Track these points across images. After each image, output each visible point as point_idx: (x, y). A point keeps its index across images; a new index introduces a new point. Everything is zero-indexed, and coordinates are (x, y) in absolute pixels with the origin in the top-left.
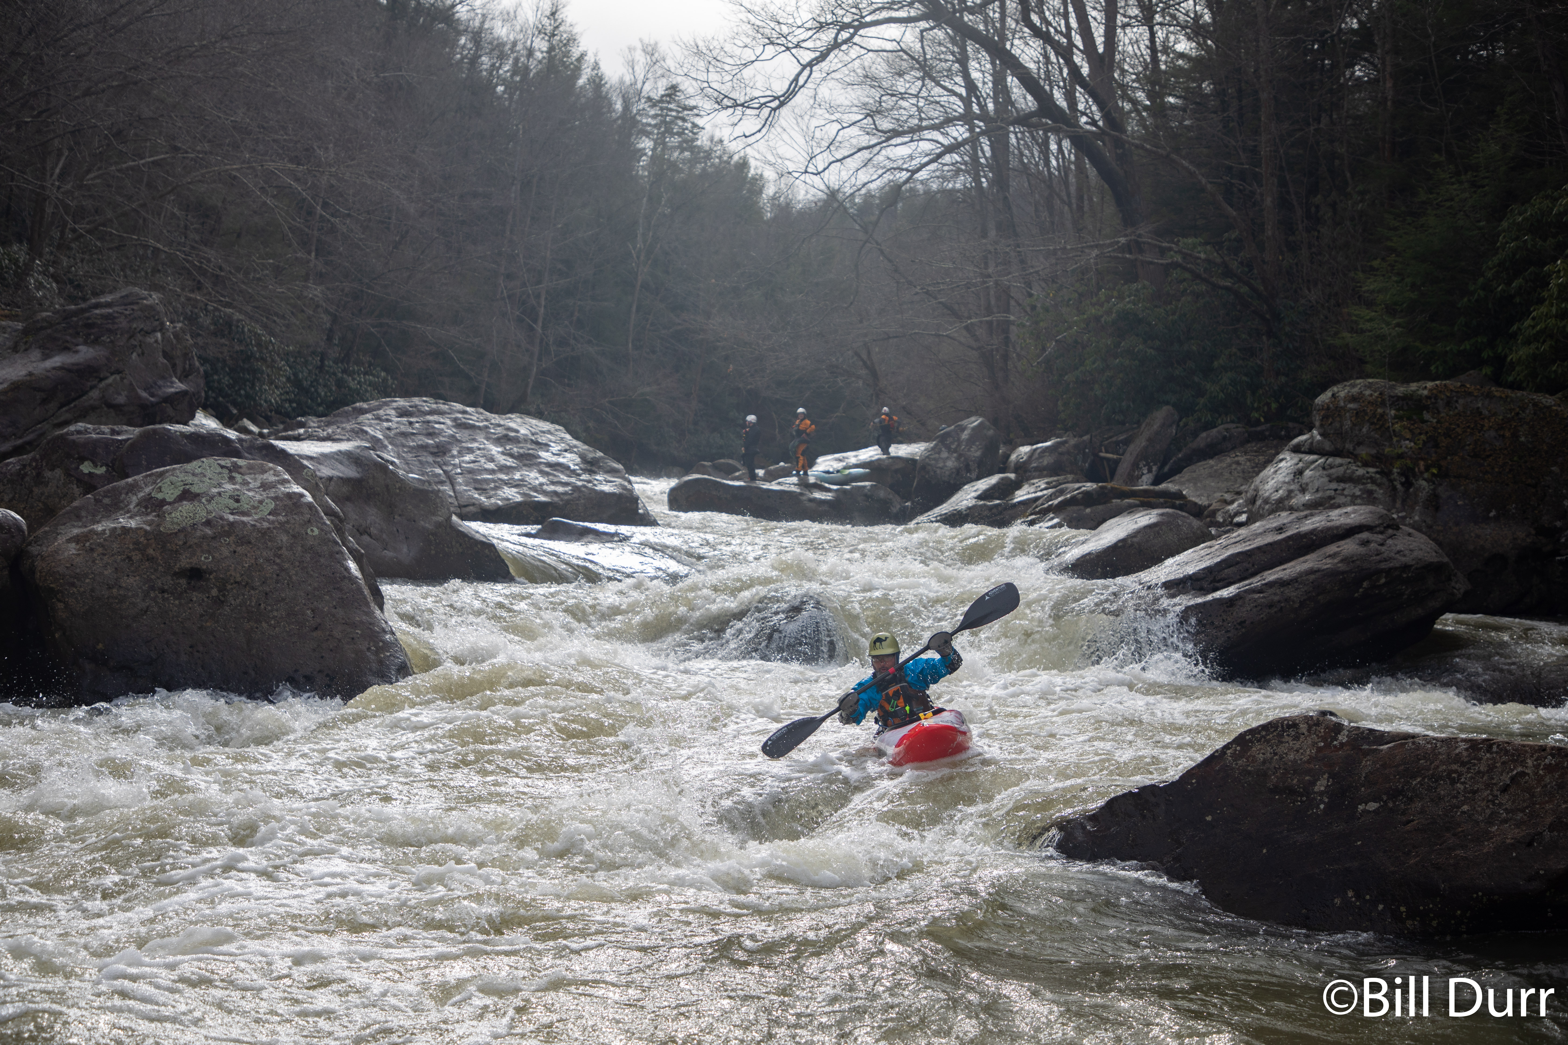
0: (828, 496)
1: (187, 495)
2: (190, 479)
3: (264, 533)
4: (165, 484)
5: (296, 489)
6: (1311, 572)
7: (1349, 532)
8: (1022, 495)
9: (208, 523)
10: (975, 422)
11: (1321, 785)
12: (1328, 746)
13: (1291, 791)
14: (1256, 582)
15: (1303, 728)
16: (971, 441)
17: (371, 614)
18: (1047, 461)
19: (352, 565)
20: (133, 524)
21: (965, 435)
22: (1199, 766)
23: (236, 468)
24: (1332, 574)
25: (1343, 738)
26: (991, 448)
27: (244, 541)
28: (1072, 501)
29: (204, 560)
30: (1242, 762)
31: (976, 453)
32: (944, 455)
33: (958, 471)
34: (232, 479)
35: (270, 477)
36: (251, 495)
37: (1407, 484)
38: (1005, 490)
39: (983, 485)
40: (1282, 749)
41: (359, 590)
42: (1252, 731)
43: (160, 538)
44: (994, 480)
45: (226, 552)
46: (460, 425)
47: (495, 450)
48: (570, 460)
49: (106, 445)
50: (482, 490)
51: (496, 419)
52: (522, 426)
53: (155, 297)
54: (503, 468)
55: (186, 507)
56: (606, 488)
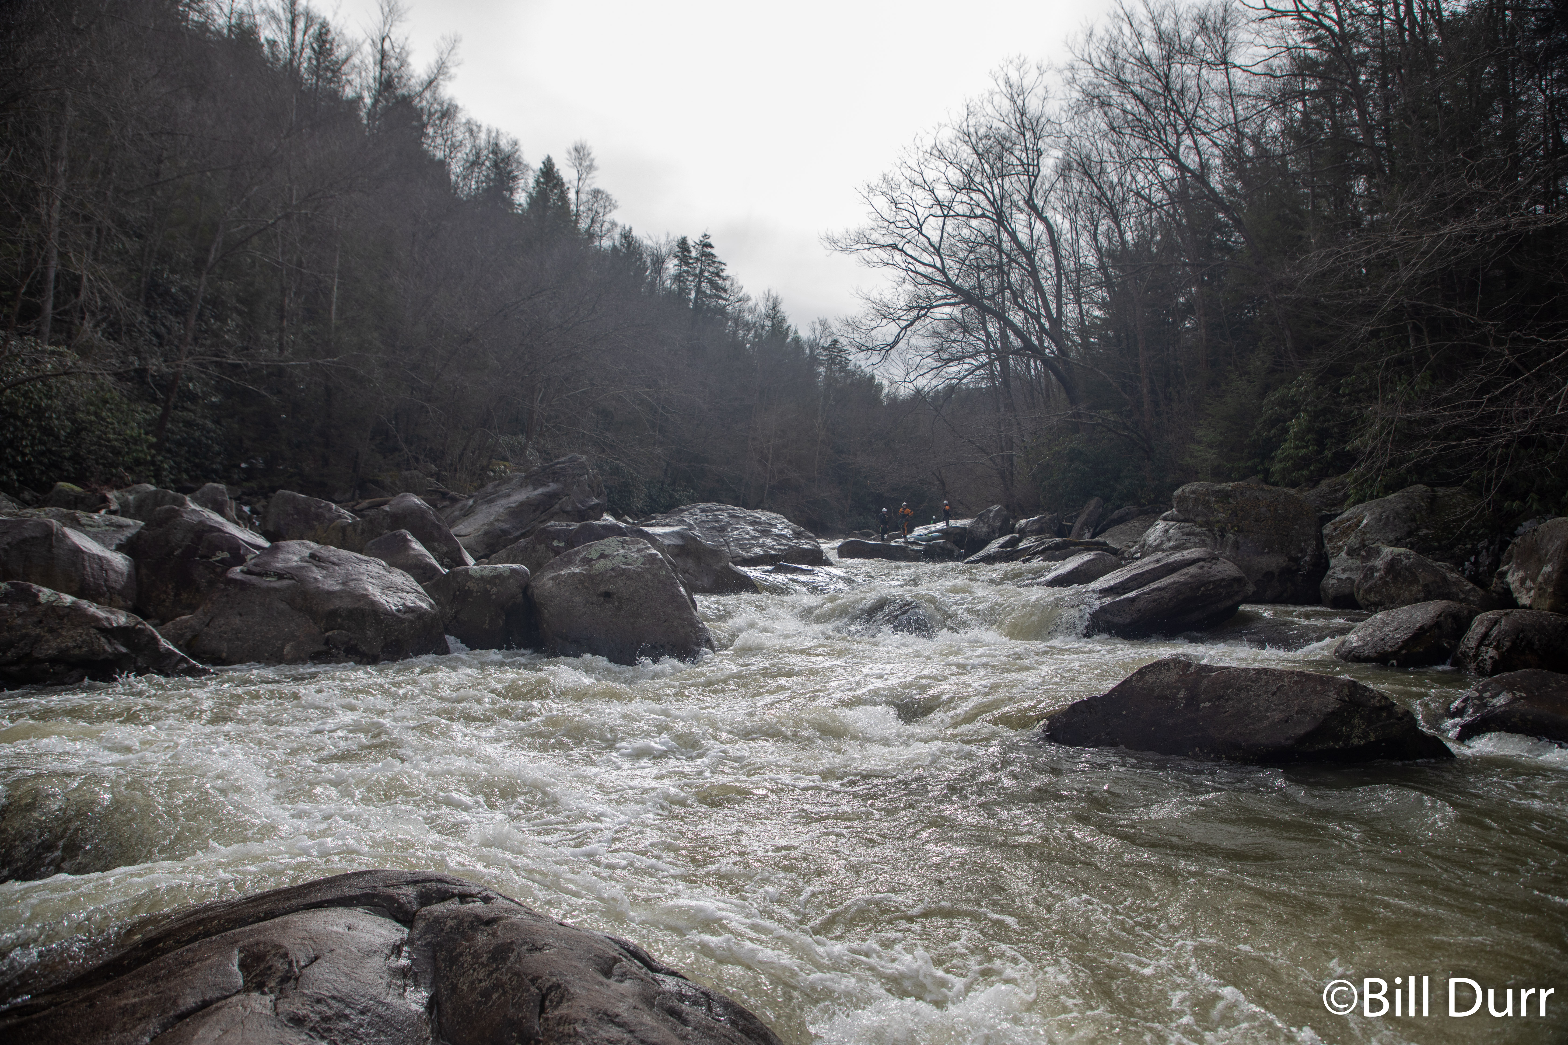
0: (921, 548)
1: (603, 556)
2: (603, 548)
3: (639, 574)
4: (592, 550)
5: (654, 551)
6: (1173, 584)
7: (1193, 562)
8: (1022, 545)
9: (613, 569)
10: (996, 508)
11: (1181, 694)
12: (1184, 674)
13: (1166, 698)
14: (1145, 589)
15: (1172, 665)
16: (995, 518)
17: (692, 613)
18: (1035, 527)
19: (682, 589)
20: (578, 570)
21: (991, 515)
22: (1118, 686)
23: (625, 542)
24: (1184, 584)
25: (1192, 670)
26: (1005, 521)
27: (630, 578)
28: (1050, 548)
29: (611, 588)
30: (1141, 683)
31: (998, 524)
32: (981, 525)
33: (989, 533)
34: (623, 547)
35: (641, 546)
36: (633, 555)
37: (1222, 536)
38: (1013, 543)
39: (1002, 540)
40: (1161, 676)
41: (686, 602)
42: (1145, 667)
43: (590, 577)
44: (1007, 537)
45: (621, 583)
46: (732, 516)
47: (749, 528)
48: (787, 532)
49: (565, 532)
50: (743, 549)
51: (749, 512)
52: (763, 515)
53: (584, 458)
54: (754, 538)
55: (602, 562)
56: (806, 546)
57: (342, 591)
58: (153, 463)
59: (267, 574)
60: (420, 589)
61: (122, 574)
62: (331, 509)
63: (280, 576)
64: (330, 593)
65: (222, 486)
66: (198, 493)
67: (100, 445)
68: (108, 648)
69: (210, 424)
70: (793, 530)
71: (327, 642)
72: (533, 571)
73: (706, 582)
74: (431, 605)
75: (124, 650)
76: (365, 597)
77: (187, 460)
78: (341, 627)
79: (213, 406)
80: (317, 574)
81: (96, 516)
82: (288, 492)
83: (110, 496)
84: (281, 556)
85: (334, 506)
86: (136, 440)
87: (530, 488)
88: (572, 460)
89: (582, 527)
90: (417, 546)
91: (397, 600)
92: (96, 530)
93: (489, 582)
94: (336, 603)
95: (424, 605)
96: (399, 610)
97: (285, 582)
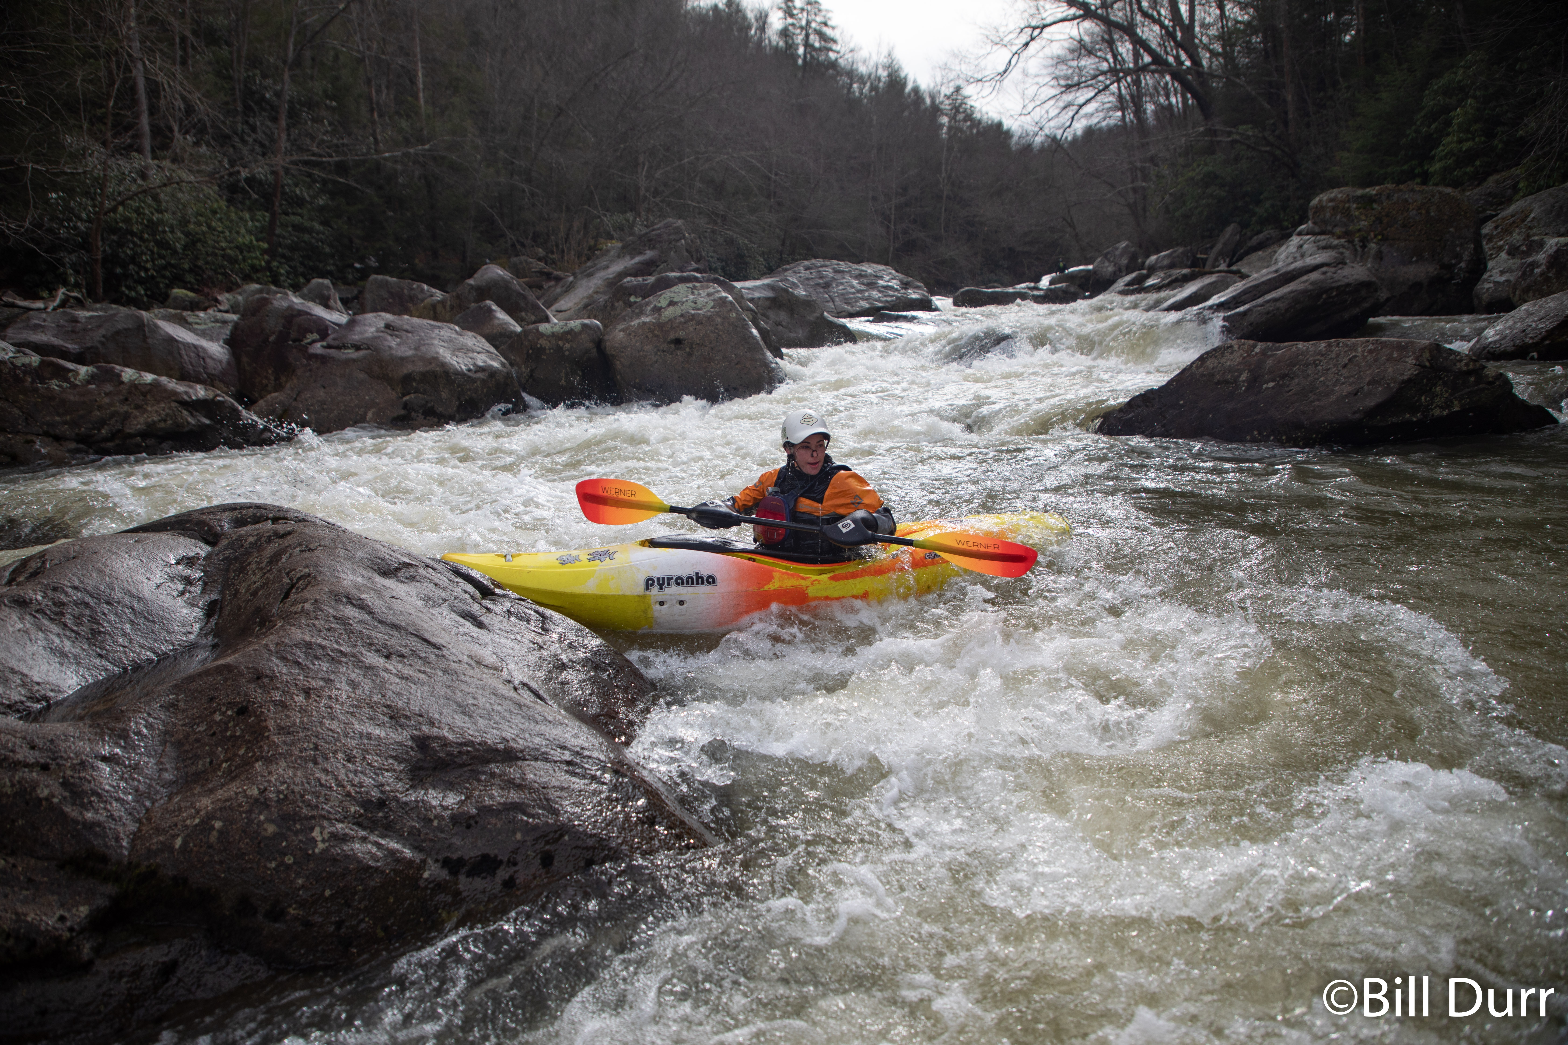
1: (672, 303)
2: (673, 295)
3: (709, 319)
4: (662, 299)
5: (724, 294)
6: (1292, 292)
7: (1315, 268)
8: (1149, 281)
9: (682, 316)
10: (1124, 244)
11: (1243, 378)
12: (1249, 355)
13: (1227, 382)
14: (1260, 301)
16: (1121, 255)
18: (1165, 261)
19: (755, 332)
20: (648, 320)
21: (1118, 252)
22: (1176, 376)
23: (695, 287)
24: (1304, 292)
25: (1257, 350)
26: (1133, 258)
27: (700, 323)
28: (1176, 280)
29: (681, 334)
31: (1125, 261)
32: (1106, 263)
33: (1115, 271)
35: (711, 290)
36: (702, 300)
37: (1364, 247)
38: (1142, 279)
39: (1130, 277)
41: (758, 343)
43: (660, 325)
44: (1135, 275)
45: (691, 329)
46: (836, 271)
47: (855, 282)
48: (895, 284)
49: (640, 286)
50: (848, 303)
51: (855, 266)
52: (869, 269)
53: (680, 222)
54: (859, 291)
55: (671, 309)
56: (914, 296)
57: (414, 356)
58: (269, 268)
59: (345, 347)
60: (492, 350)
61: (220, 362)
62: (422, 290)
63: (357, 348)
64: (403, 359)
65: (327, 282)
66: (305, 290)
67: (215, 255)
68: (190, 419)
69: (318, 227)
70: (901, 281)
71: (405, 406)
72: (605, 326)
73: (801, 334)
74: (503, 364)
75: (207, 422)
76: (435, 359)
77: (302, 263)
78: (417, 391)
79: (322, 209)
80: (393, 342)
81: (202, 314)
82: (380, 277)
83: (220, 298)
84: (358, 329)
85: (426, 287)
86: (250, 248)
87: (628, 258)
88: (667, 226)
89: (658, 281)
90: (502, 316)
91: (468, 361)
92: (203, 327)
93: (560, 339)
94: (409, 368)
95: (495, 364)
96: (469, 370)
97: (362, 353)
